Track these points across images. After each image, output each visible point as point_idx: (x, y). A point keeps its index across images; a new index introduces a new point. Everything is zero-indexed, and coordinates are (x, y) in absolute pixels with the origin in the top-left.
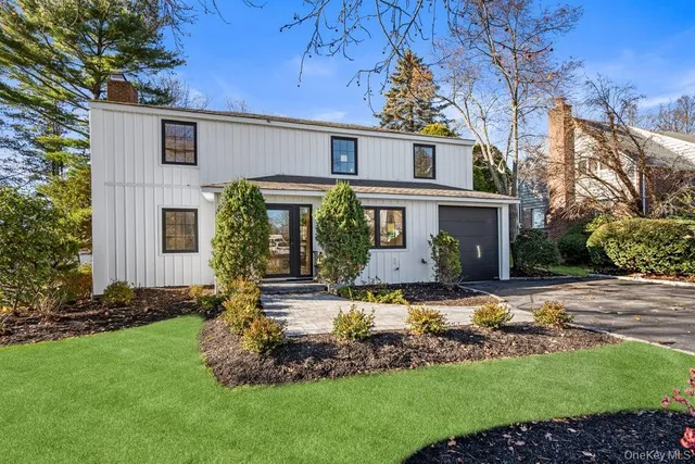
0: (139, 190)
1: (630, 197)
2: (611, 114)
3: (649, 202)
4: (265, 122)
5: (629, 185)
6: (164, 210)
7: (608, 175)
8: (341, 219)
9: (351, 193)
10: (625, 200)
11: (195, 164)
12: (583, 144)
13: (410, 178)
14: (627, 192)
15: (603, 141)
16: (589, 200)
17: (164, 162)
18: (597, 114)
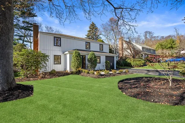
0: (49, 51)
1: (132, 55)
2: (130, 41)
3: (135, 56)
4: (74, 39)
5: (132, 53)
6: (54, 55)
7: (129, 51)
8: (93, 58)
9: (94, 54)
10: (131, 56)
11: (60, 46)
12: (125, 45)
13: (99, 51)
14: (132, 54)
15: (128, 45)
16: (126, 55)
17: (54, 45)
18: (128, 40)
